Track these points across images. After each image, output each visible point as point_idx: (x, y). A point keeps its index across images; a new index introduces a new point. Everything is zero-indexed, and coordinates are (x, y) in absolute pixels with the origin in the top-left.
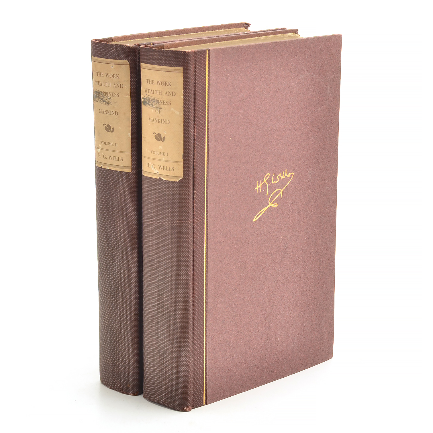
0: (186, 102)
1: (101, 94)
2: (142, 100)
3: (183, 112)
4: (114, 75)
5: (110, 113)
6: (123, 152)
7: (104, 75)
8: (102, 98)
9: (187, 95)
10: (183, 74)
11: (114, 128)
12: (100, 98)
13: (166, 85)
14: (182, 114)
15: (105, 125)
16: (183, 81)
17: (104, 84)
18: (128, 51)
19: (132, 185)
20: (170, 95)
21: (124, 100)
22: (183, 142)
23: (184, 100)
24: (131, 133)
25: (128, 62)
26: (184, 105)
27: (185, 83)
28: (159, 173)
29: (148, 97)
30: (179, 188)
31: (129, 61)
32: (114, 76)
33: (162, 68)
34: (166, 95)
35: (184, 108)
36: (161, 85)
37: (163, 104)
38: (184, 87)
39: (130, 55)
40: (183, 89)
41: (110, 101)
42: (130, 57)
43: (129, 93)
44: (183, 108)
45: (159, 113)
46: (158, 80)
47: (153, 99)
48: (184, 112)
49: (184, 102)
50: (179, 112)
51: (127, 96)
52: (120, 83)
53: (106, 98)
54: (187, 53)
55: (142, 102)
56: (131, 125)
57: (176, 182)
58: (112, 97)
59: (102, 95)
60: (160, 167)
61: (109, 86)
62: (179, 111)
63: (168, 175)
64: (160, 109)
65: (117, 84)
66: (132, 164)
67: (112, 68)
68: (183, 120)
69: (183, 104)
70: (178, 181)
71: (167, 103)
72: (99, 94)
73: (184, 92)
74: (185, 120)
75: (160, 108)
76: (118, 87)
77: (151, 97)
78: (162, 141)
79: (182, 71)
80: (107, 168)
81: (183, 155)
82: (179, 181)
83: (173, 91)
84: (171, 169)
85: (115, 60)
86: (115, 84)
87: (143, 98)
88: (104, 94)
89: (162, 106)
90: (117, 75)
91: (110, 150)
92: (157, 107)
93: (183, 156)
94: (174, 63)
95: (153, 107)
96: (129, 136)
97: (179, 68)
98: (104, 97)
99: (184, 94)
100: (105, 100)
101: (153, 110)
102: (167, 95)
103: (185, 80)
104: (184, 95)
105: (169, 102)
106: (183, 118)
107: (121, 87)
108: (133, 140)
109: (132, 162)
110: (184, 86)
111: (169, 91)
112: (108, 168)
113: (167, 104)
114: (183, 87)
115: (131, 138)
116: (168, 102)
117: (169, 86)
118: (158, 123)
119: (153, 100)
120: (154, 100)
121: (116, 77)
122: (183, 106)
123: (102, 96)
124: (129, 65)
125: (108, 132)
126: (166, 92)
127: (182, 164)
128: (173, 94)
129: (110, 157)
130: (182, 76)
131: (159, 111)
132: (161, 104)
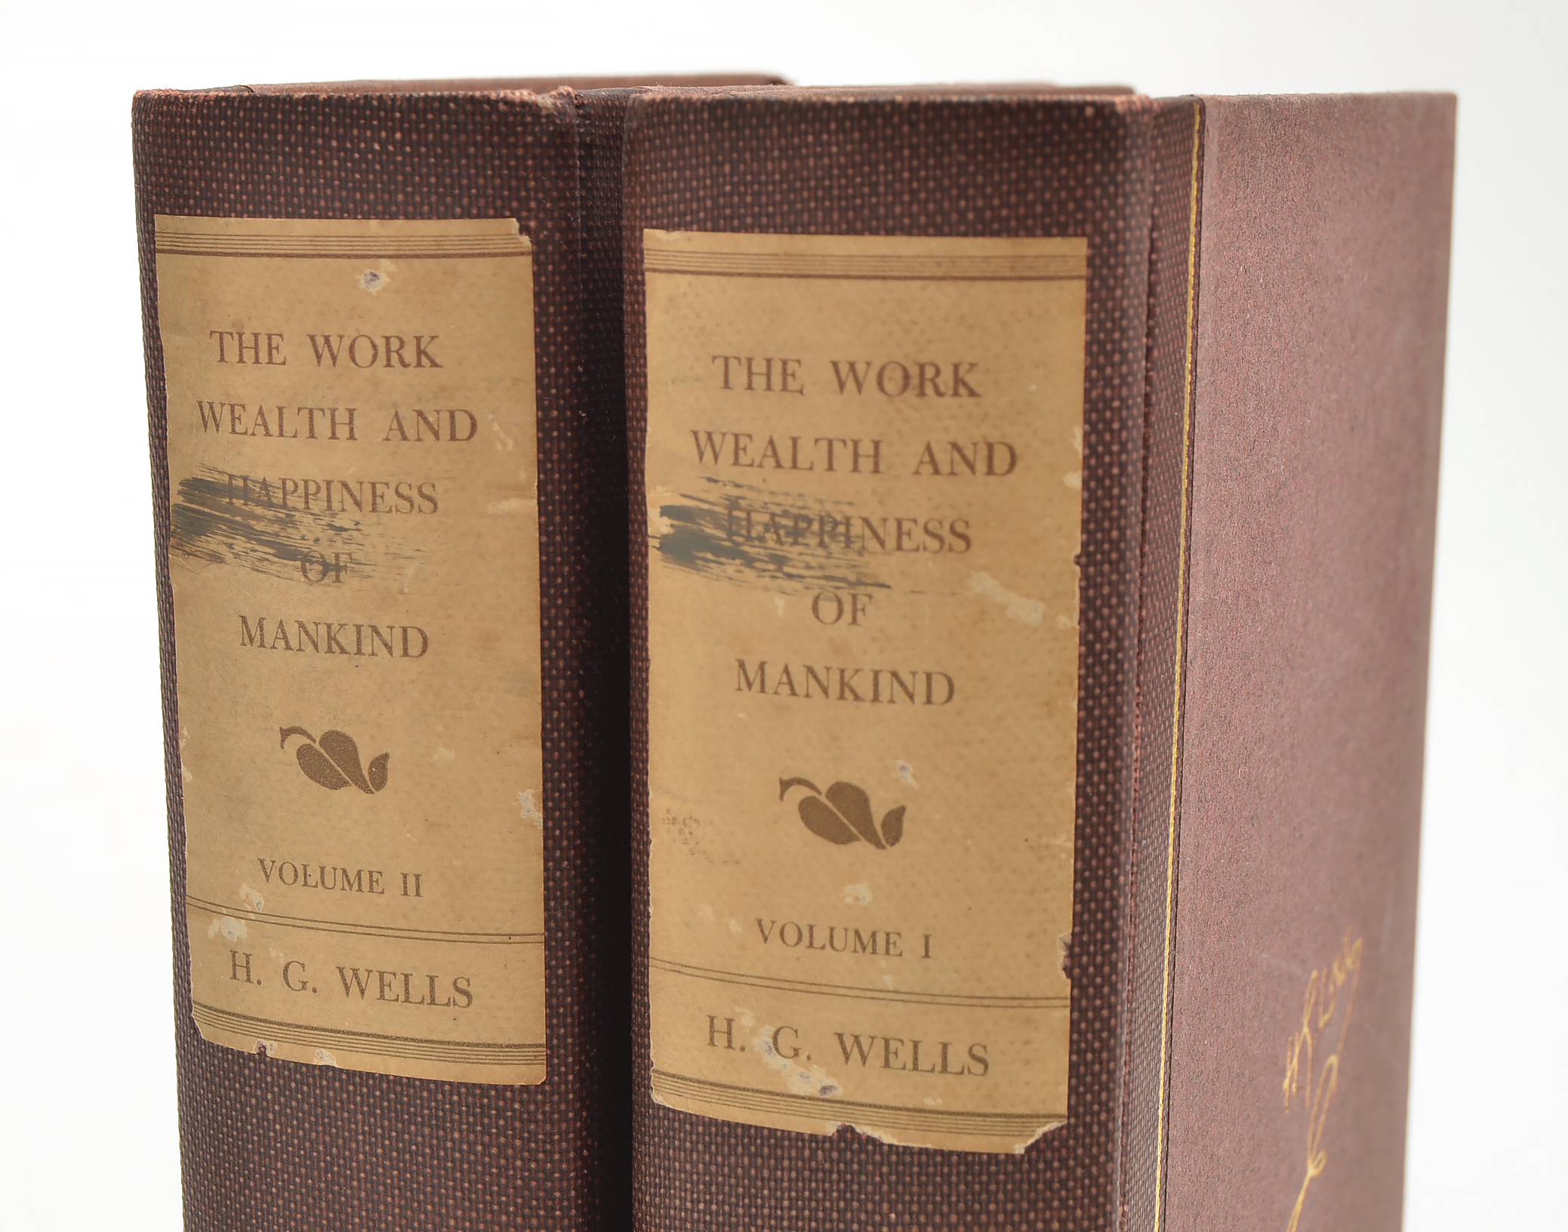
0: (1099, 523)
1: (258, 503)
2: (658, 525)
3: (1077, 601)
4: (395, 345)
5: (348, 639)
6: (472, 938)
7: (294, 350)
8: (276, 528)
9: (1111, 465)
10: (1090, 289)
11: (386, 757)
12: (250, 534)
13: (929, 389)
14: (1070, 622)
15: (303, 733)
16: (1088, 351)
17: (295, 422)
18: (525, 145)
19: (549, 1177)
20: (962, 468)
21: (479, 535)
22: (1071, 845)
23: (1085, 503)
24: (545, 791)
25: (524, 229)
26: (1085, 545)
27: (1101, 369)
28: (838, 1093)
29: (733, 503)
30: (1033, 1204)
31: (533, 224)
32: (390, 351)
33: (888, 252)
34: (927, 469)
35: (1084, 568)
36: (878, 396)
37: (891, 543)
38: (1087, 399)
39: (535, 179)
40: (1081, 418)
41: (347, 548)
42: (536, 190)
43: (528, 474)
44: (1078, 569)
45: (854, 621)
46: (843, 357)
47: (786, 514)
48: (1085, 599)
49: (1085, 523)
50: (1041, 607)
51: (514, 504)
52: (452, 405)
53: (308, 532)
54: (1120, 118)
55: (653, 543)
56: (544, 729)
57: (1010, 1157)
58: (373, 517)
59: (269, 505)
60: (851, 1047)
61: (343, 431)
62: (1042, 599)
63: (930, 1103)
64: (860, 590)
65: (420, 414)
66: (549, 1026)
67: (375, 288)
68: (1073, 670)
69: (1078, 537)
70: (1019, 1149)
71: (939, 538)
72: (238, 503)
73: (1093, 438)
74: (1088, 667)
75: (859, 583)
76: (428, 436)
77: (767, 498)
78: (879, 845)
79: (1083, 270)
80: (315, 1062)
81: (1070, 948)
82: (1029, 1150)
83: (994, 436)
84: (958, 1057)
85: (399, 227)
86: (403, 412)
87: (666, 511)
88: (294, 501)
89: (885, 565)
90: (418, 339)
91: (352, 928)
92: (827, 578)
93: (1071, 955)
94: (1008, 205)
95: (790, 576)
96: (523, 815)
97: (1056, 246)
98: (288, 522)
99: (1086, 459)
100: (303, 546)
101: (780, 602)
102: (936, 472)
103: (1101, 344)
104: (1086, 465)
105: (953, 531)
106: (1073, 649)
107: (453, 438)
108: (557, 842)
109: (549, 1006)
110: (1087, 392)
111: (961, 442)
112: (326, 1057)
113: (934, 544)
114: (1081, 398)
115: (545, 828)
116: (945, 532)
117: (956, 394)
118: (842, 697)
119: (789, 522)
120: (797, 518)
121: (409, 354)
122: (1078, 550)
123: (270, 514)
124: (530, 258)
125: (335, 787)
126: (921, 448)
127: (1060, 1017)
128: (996, 462)
129: (351, 981)
130: (1082, 306)
131: (848, 608)
132: (873, 545)
